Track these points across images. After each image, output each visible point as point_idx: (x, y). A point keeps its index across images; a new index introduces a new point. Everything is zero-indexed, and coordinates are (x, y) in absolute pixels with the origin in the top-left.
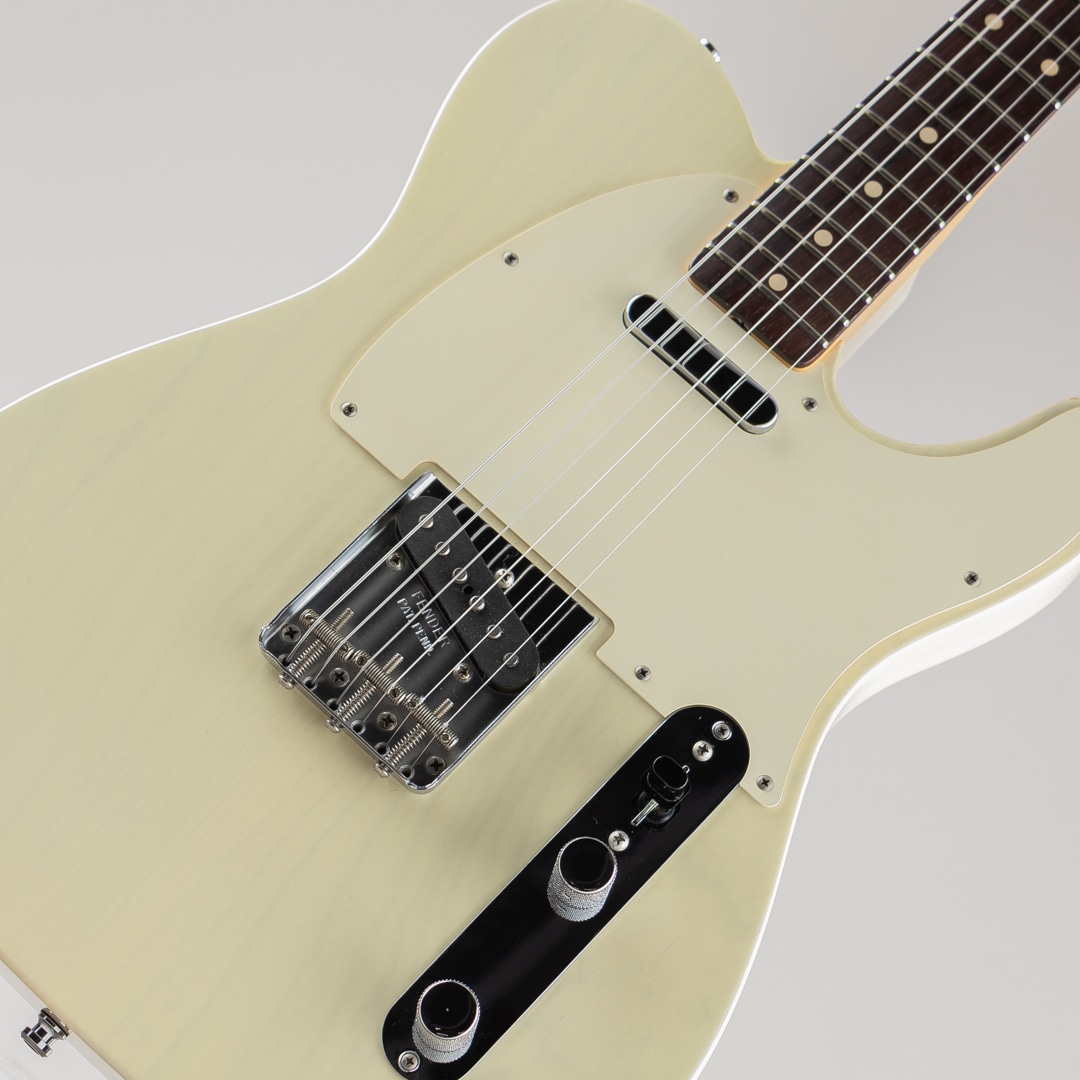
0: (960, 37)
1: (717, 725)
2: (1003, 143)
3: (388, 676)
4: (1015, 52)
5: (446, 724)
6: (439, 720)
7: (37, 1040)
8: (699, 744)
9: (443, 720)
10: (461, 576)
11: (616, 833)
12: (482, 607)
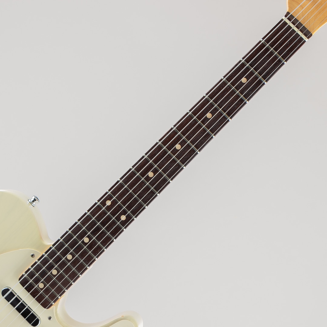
0: (98, 208)
2: (107, 242)
4: (113, 214)
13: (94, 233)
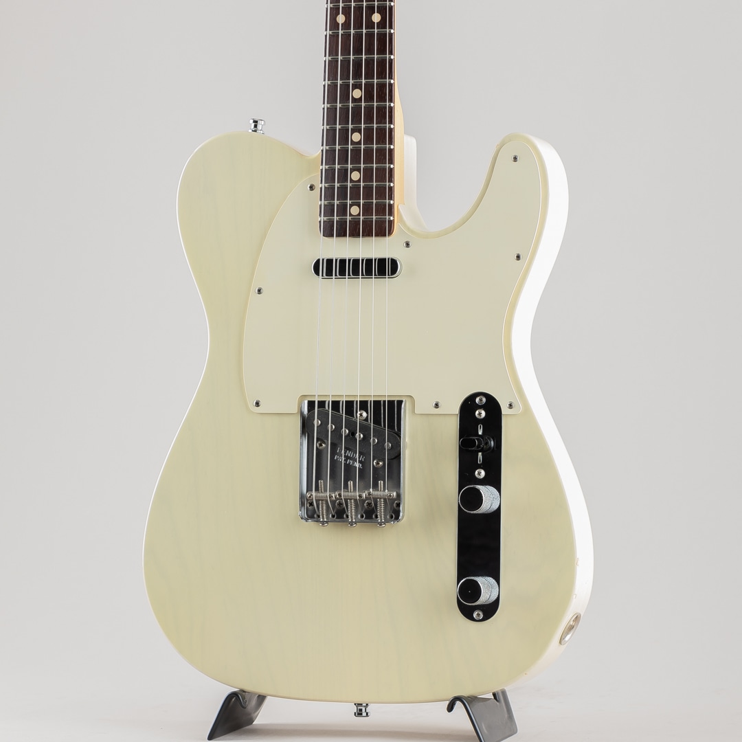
0: (333, 39)
1: (477, 400)
2: (385, 69)
3: (353, 492)
4: (358, 25)
5: (386, 491)
6: (383, 492)
7: (361, 714)
8: (477, 412)
9: (384, 490)
10: (345, 431)
11: (476, 472)
12: (362, 436)
13: (357, 75)
